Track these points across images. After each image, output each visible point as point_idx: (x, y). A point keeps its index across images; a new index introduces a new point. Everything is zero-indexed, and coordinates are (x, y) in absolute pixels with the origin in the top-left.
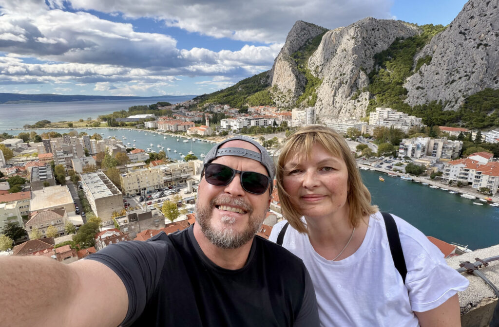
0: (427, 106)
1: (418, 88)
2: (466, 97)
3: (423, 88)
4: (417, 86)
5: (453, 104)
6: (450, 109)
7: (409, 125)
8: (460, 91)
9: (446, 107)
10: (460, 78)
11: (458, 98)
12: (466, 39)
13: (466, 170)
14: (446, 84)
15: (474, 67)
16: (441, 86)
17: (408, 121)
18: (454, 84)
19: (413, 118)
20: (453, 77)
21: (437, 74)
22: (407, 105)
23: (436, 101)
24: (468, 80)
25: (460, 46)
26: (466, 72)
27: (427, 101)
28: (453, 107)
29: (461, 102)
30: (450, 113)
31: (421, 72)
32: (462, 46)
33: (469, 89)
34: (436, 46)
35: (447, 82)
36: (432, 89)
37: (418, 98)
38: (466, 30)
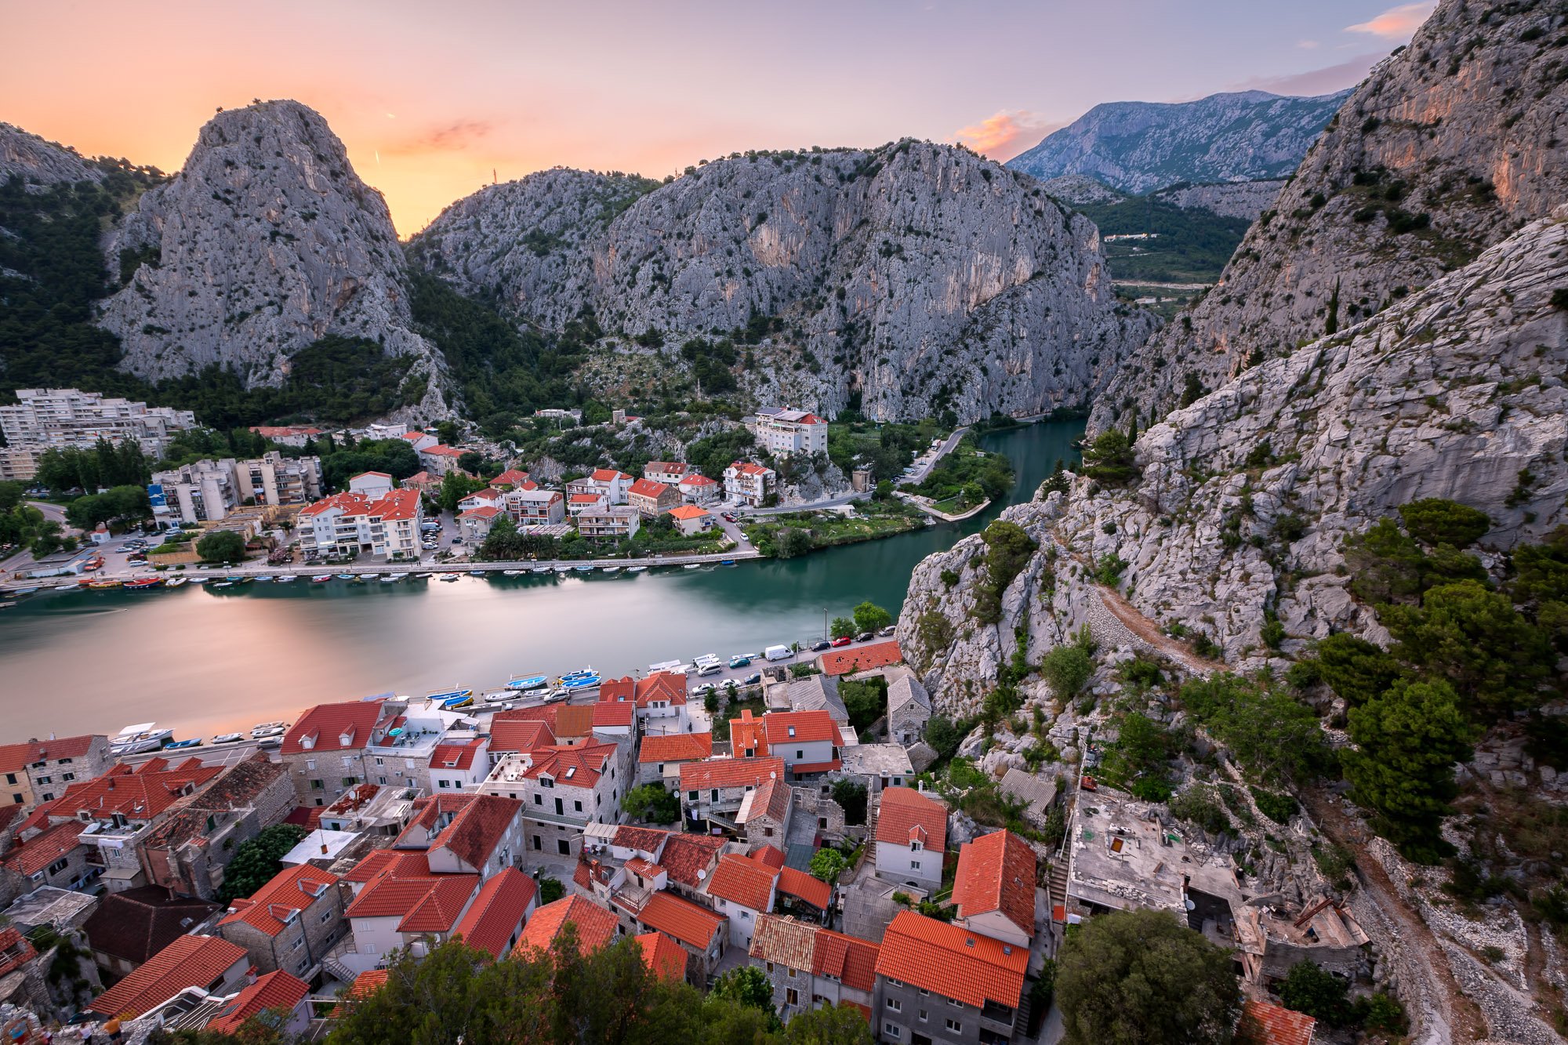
0: (195, 379)
1: (149, 330)
2: (292, 354)
3: (163, 331)
4: (141, 324)
5: (264, 372)
6: (262, 384)
7: (161, 431)
8: (270, 340)
9: (250, 380)
10: (258, 308)
11: (272, 357)
12: (236, 216)
13: (346, 521)
14: (227, 322)
15: (280, 284)
16: (215, 328)
17: (152, 423)
18: (250, 321)
19: (167, 412)
20: (238, 304)
21: (192, 294)
22: (129, 377)
23: (217, 364)
24: (280, 312)
25: (227, 230)
26: (266, 294)
27: (191, 364)
28: (267, 377)
29: (283, 367)
30: (267, 394)
31: (140, 288)
32: (233, 231)
33: (290, 335)
34: (160, 220)
35: (228, 316)
36: (192, 334)
37: (158, 357)
38: (228, 191)
